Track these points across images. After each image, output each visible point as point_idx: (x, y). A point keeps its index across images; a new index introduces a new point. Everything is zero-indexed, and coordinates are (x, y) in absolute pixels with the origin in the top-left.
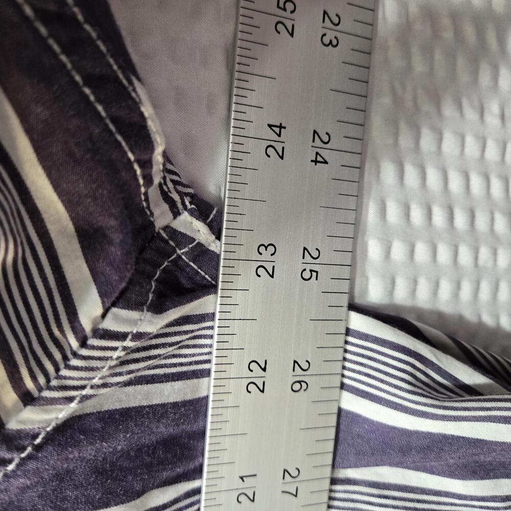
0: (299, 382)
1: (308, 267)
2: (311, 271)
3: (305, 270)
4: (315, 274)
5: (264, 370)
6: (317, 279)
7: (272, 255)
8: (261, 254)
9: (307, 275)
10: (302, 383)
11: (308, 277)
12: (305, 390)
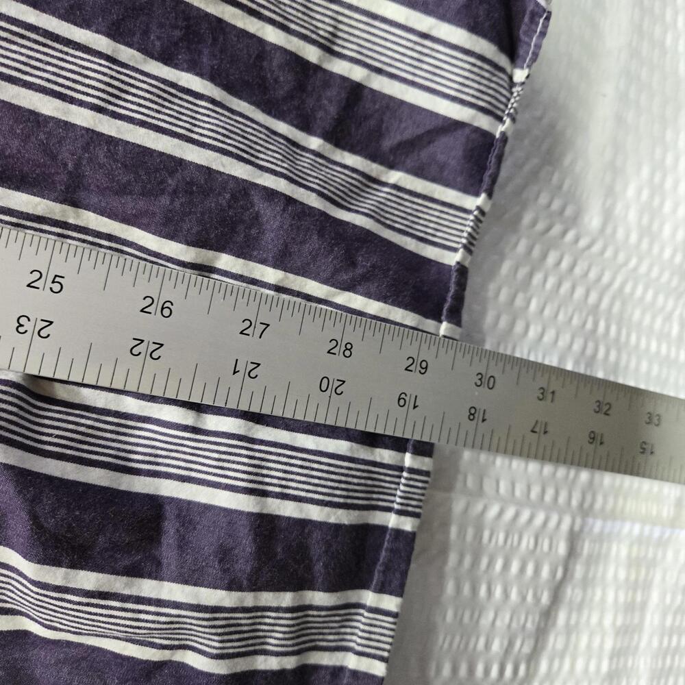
0: (163, 309)
1: (49, 285)
2: (53, 282)
3: (51, 289)
4: (57, 279)
5: (142, 341)
6: (63, 277)
7: (29, 320)
8: (26, 331)
9: (56, 287)
10: (165, 306)
11: (60, 286)
12: (172, 305)
